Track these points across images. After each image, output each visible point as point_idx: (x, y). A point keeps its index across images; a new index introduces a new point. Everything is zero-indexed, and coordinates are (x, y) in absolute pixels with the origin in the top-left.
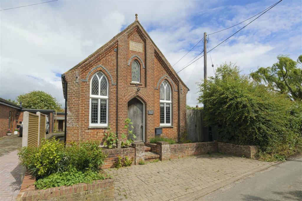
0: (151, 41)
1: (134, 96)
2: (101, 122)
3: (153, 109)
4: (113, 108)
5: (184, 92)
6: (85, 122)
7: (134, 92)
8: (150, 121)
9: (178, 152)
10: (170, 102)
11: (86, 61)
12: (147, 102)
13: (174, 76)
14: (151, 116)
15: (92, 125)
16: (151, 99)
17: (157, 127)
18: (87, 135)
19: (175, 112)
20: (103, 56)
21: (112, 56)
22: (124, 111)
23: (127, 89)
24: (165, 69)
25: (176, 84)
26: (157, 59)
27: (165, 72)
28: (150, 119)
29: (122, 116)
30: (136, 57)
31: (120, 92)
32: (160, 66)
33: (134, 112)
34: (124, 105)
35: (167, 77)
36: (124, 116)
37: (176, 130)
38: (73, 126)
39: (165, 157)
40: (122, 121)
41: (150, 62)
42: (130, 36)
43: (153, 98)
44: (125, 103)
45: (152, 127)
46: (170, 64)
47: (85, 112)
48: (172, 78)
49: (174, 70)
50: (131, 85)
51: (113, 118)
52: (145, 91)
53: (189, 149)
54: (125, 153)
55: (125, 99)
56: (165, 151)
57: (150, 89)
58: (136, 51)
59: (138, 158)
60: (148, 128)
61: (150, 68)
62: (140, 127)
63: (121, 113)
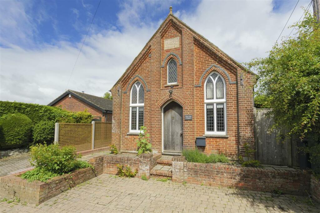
0: (188, 29)
1: (167, 99)
2: (139, 129)
3: (192, 113)
4: (148, 115)
5: (248, 83)
6: (126, 129)
7: (167, 95)
8: (188, 128)
9: (201, 176)
10: (224, 100)
11: (124, 75)
12: (184, 104)
13: (227, 62)
14: (188, 122)
15: (131, 131)
16: (188, 100)
17: (200, 135)
18: (126, 140)
19: (232, 114)
20: (139, 66)
21: (146, 63)
22: (156, 117)
23: (160, 94)
24: (212, 58)
25: (233, 73)
26: (199, 47)
27: (213, 60)
28: (188, 126)
29: (155, 123)
30: (171, 55)
31: (153, 97)
32: (204, 55)
33: (173, 118)
34: (156, 111)
35: (216, 67)
36: (157, 123)
37: (235, 142)
38: (115, 132)
39: (176, 177)
40: (154, 128)
41: (188, 55)
42: (164, 35)
43: (191, 98)
44: (157, 109)
45: (190, 135)
46: (217, 47)
47: (125, 120)
48: (224, 67)
49: (226, 54)
50: (166, 88)
51: (148, 125)
52: (181, 92)
53: (223, 175)
54: (129, 162)
55: (158, 104)
56: (177, 170)
57: (187, 88)
58: (171, 48)
59: (141, 171)
60: (185, 137)
61: (188, 62)
62: (179, 135)
63: (153, 119)
